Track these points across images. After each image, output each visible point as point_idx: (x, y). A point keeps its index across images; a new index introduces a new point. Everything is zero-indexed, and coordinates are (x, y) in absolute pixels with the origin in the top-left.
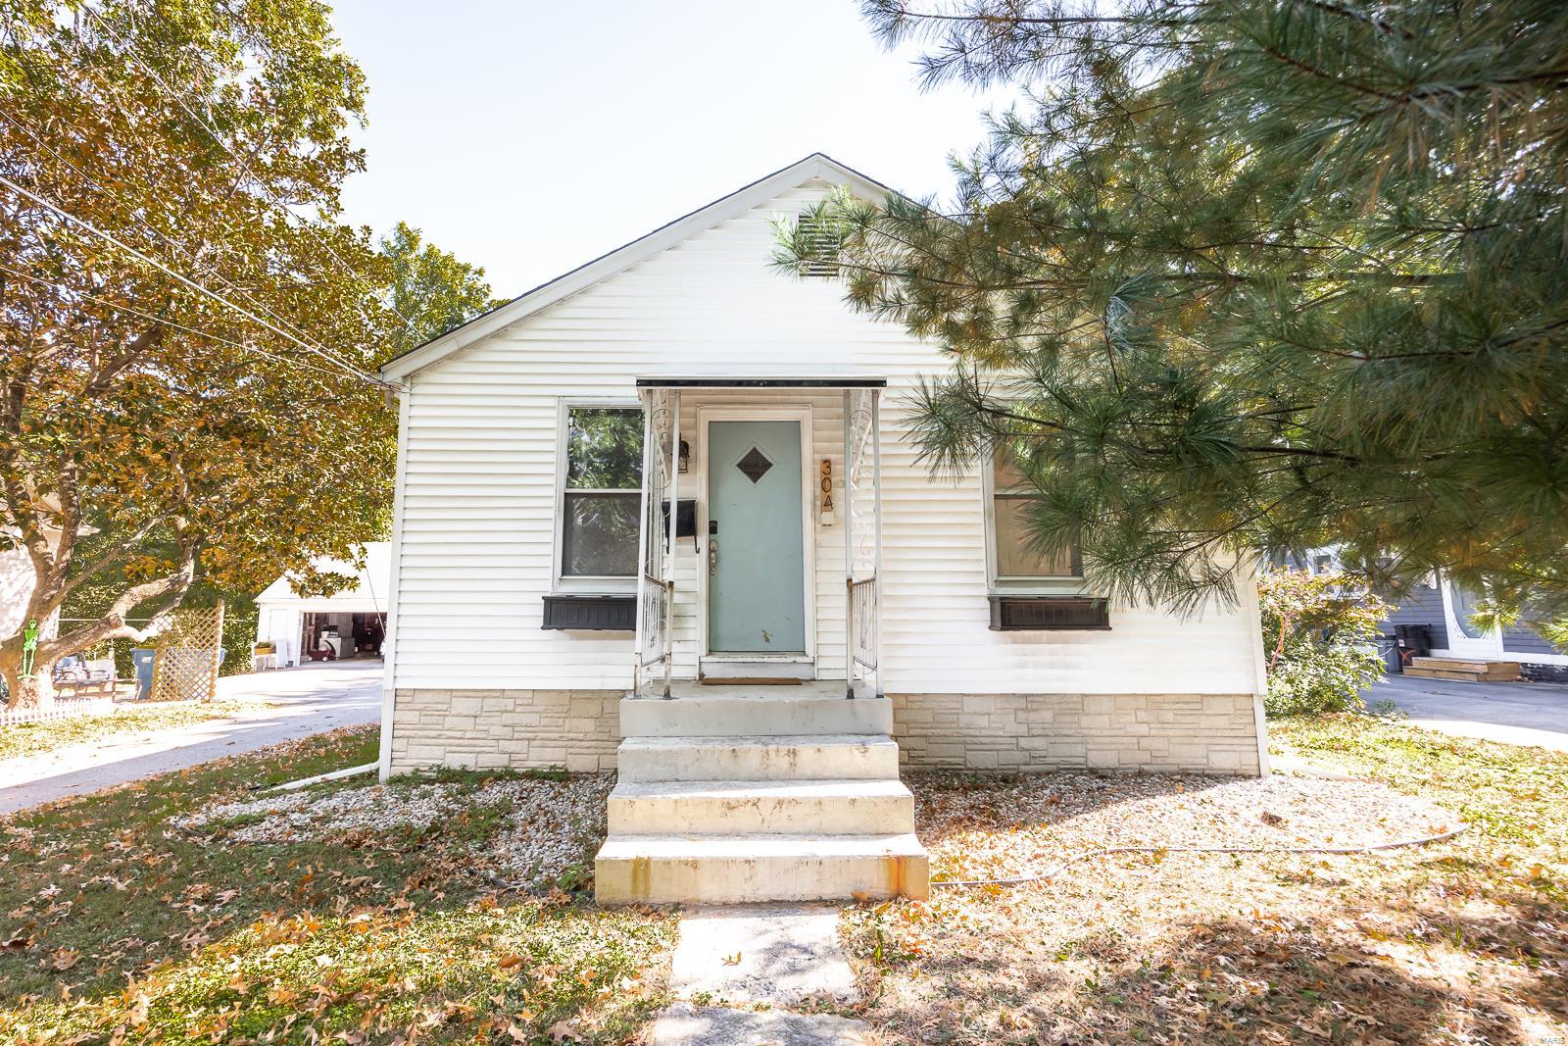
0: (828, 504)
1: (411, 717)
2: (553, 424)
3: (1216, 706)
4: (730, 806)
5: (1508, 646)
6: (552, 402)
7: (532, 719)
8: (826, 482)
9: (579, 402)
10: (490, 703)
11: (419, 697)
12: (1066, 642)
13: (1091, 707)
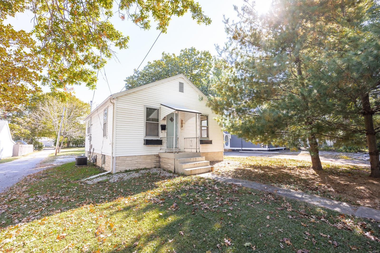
0: (182, 126)
1: (118, 161)
2: (143, 110)
3: (220, 153)
4: (194, 164)
5: (230, 147)
6: (143, 106)
7: (141, 160)
8: (182, 123)
9: (148, 107)
10: (133, 158)
11: (120, 158)
12: (207, 146)
13: (209, 154)
